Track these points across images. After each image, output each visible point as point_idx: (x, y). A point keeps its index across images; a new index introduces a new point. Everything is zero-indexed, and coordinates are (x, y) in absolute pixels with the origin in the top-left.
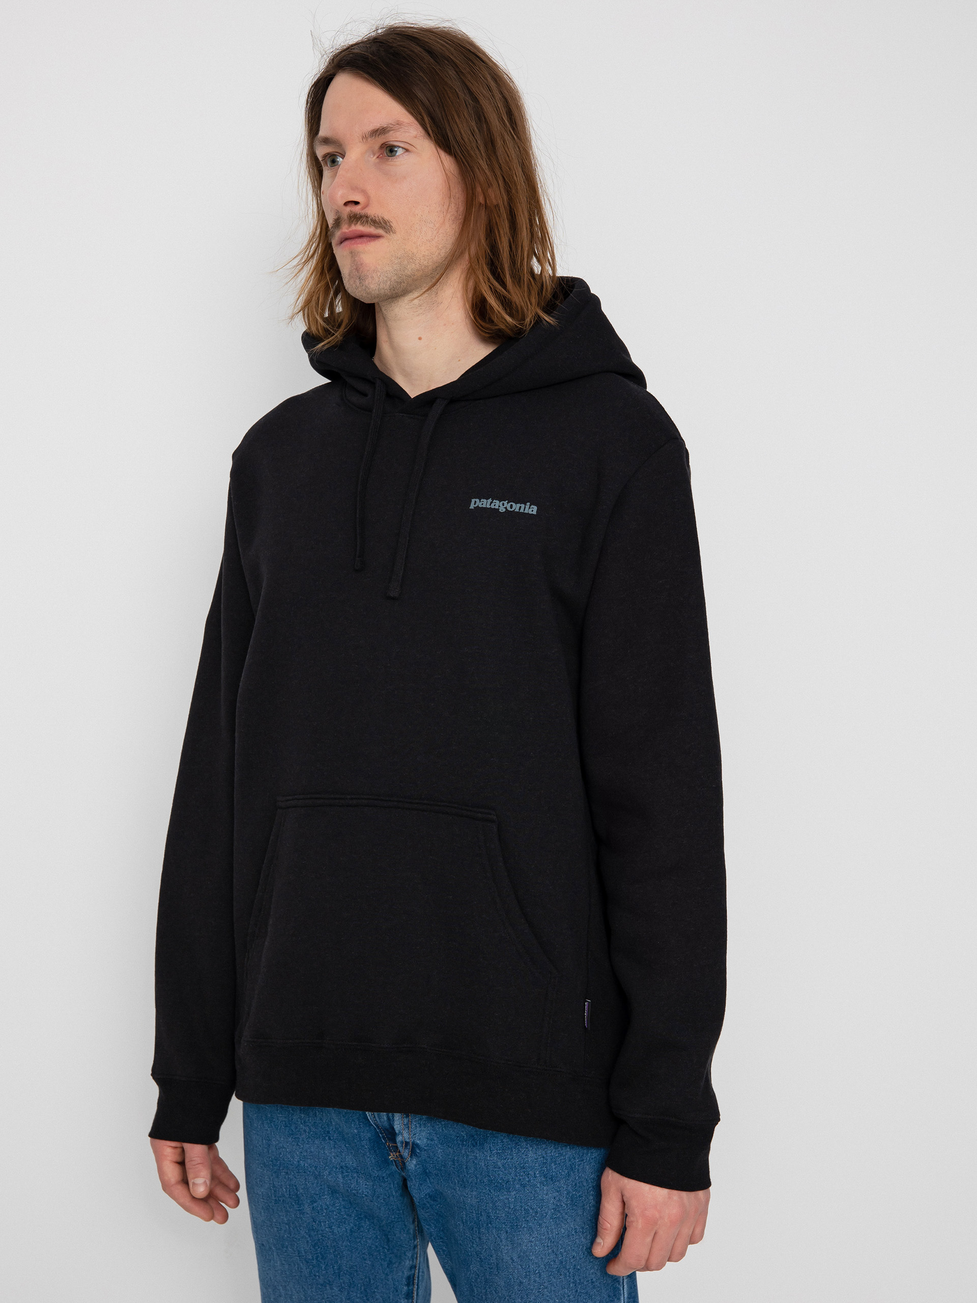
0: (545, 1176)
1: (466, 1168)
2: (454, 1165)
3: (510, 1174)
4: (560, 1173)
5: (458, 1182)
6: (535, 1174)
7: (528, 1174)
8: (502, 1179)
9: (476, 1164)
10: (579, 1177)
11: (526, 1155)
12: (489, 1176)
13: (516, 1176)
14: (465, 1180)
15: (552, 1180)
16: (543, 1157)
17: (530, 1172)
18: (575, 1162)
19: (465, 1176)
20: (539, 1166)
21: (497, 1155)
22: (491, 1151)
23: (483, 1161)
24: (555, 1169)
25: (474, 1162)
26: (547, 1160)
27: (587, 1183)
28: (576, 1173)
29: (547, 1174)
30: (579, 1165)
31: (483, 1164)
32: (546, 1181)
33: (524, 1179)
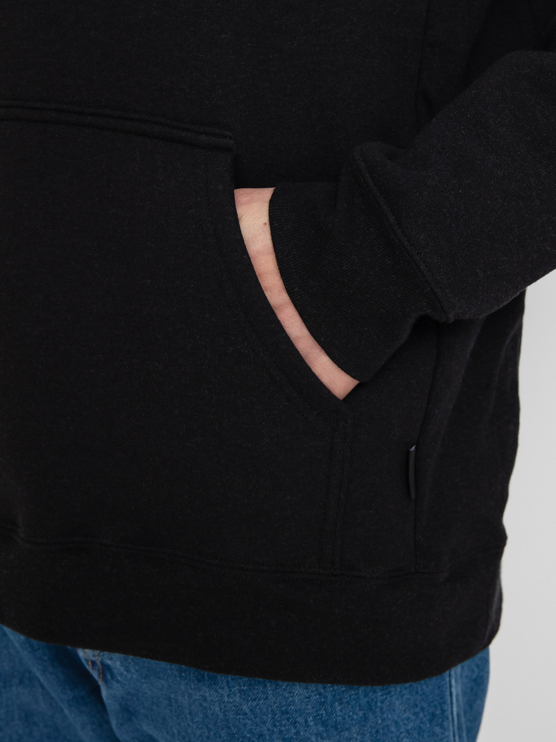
0: (324, 724)
1: (190, 713)
2: (171, 705)
3: (264, 723)
4: (349, 716)
5: (179, 732)
6: (306, 721)
7: (295, 722)
8: (250, 731)
9: (205, 708)
10: (383, 720)
11: (290, 692)
12: (229, 728)
13: (275, 726)
14: (189, 731)
15: (336, 729)
16: (320, 694)
17: (299, 719)
18: (376, 697)
19: (189, 725)
20: (313, 708)
21: (241, 694)
22: (229, 688)
23: (217, 704)
24: (341, 711)
25: (201, 705)
26: (326, 697)
27: (396, 727)
28: (378, 713)
29: (328, 720)
30: (382, 702)
31: (217, 709)
32: (326, 731)
33: (288, 730)
